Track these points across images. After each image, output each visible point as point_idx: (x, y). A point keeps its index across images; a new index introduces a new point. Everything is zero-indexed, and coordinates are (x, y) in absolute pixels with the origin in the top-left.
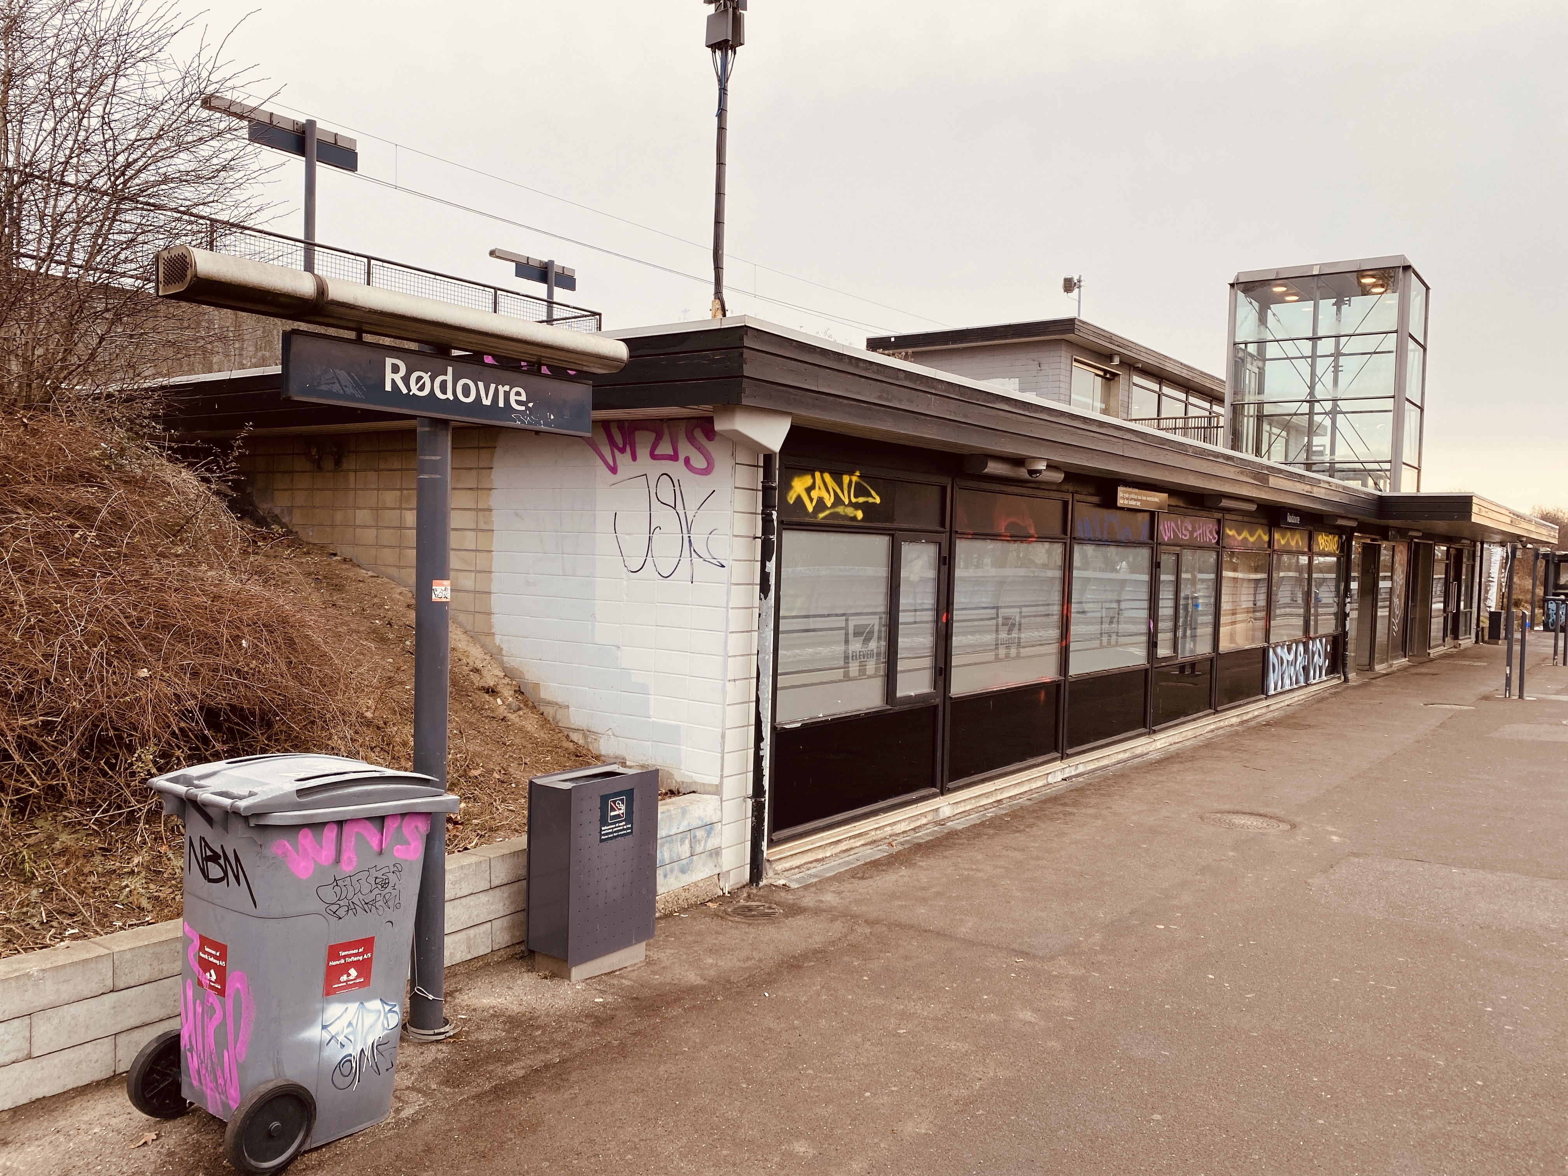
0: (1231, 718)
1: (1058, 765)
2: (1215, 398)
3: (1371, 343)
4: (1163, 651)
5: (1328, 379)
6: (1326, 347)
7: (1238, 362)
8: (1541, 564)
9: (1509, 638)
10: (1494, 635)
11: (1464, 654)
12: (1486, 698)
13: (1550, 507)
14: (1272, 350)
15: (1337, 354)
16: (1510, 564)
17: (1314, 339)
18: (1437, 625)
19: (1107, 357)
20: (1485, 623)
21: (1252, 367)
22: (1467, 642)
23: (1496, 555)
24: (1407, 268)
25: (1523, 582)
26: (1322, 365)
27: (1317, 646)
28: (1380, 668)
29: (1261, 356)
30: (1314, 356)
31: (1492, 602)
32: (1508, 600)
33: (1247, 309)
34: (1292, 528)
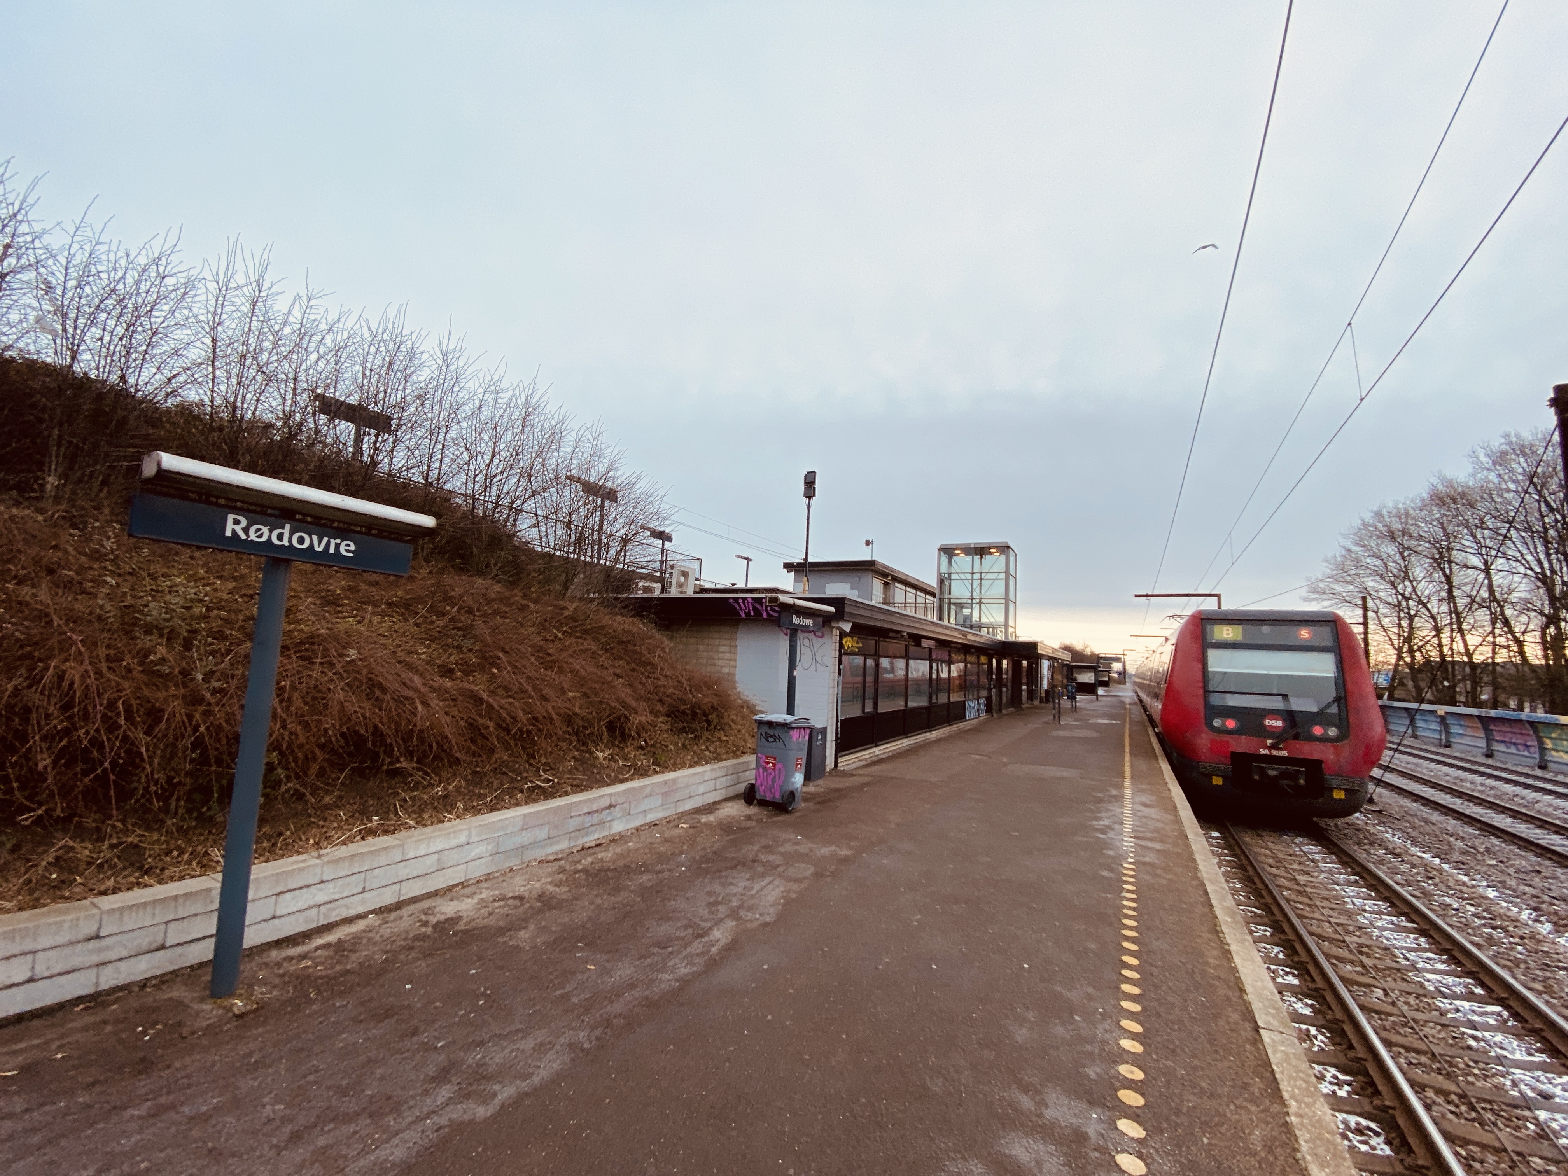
0: (955, 728)
1: (905, 740)
2: (933, 595)
3: (994, 576)
4: (934, 701)
5: (978, 590)
6: (977, 576)
7: (941, 582)
8: (1065, 669)
9: (1054, 701)
10: (1047, 701)
11: (1036, 708)
12: (1046, 723)
13: (1068, 642)
14: (953, 576)
15: (981, 579)
16: (1052, 669)
17: (973, 573)
18: (1024, 694)
19: (885, 575)
20: (1043, 695)
21: (947, 583)
22: (1036, 702)
23: (1046, 664)
24: (1008, 547)
25: (1058, 677)
26: (976, 583)
27: (982, 701)
28: (1004, 712)
29: (950, 578)
30: (973, 579)
31: (1045, 686)
32: (1052, 685)
33: (944, 559)
34: (973, 654)
